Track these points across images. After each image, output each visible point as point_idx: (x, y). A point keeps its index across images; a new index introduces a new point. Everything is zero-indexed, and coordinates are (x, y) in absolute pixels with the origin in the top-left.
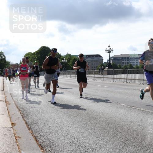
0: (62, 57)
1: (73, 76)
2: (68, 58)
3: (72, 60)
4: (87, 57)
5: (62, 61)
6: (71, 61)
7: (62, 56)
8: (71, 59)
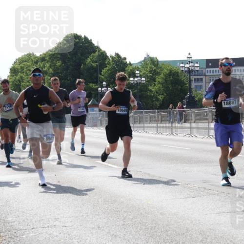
0: (129, 69)
1: (166, 127)
2: (150, 72)
3: (162, 76)
4: (208, 67)
5: (131, 79)
6: (159, 79)
7: (130, 64)
8: (158, 74)
